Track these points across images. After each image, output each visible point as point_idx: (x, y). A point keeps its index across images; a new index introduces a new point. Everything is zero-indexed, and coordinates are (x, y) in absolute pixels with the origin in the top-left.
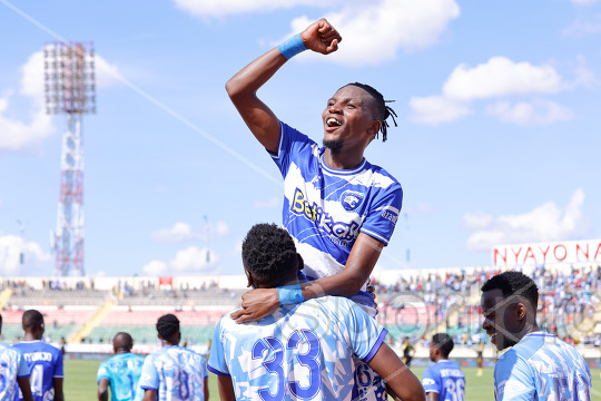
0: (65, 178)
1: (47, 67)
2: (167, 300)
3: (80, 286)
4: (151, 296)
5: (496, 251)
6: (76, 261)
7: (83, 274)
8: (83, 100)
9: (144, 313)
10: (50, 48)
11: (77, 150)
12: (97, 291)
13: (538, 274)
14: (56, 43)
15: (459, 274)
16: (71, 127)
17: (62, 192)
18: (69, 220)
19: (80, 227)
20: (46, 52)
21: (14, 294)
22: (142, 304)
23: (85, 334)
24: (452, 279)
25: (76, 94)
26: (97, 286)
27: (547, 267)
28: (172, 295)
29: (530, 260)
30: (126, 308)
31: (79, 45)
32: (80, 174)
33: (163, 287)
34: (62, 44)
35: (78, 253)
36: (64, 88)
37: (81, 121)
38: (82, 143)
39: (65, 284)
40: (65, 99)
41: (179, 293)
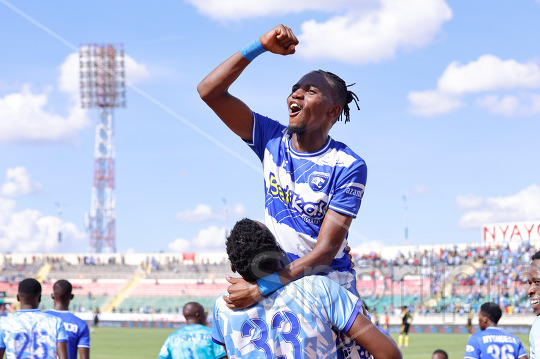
0: (98, 165)
1: (81, 66)
2: (190, 274)
3: (112, 261)
4: (175, 270)
5: (486, 229)
6: (108, 239)
7: (115, 251)
8: (114, 96)
9: (169, 285)
10: (85, 49)
11: (109, 140)
12: (127, 266)
13: (523, 249)
14: (89, 45)
15: (452, 249)
16: (104, 120)
17: (95, 178)
18: (102, 202)
19: (111, 209)
20: (81, 52)
21: (53, 269)
22: (167, 278)
23: (117, 304)
24: (446, 254)
25: (107, 90)
26: (127, 262)
27: (532, 243)
28: (193, 269)
29: (516, 237)
30: (153, 281)
31: (111, 47)
32: (112, 161)
33: (186, 262)
34: (96, 45)
35: (110, 232)
36: (97, 85)
37: (113, 114)
38: (113, 134)
39: (99, 259)
40: (98, 95)
41: (201, 268)
